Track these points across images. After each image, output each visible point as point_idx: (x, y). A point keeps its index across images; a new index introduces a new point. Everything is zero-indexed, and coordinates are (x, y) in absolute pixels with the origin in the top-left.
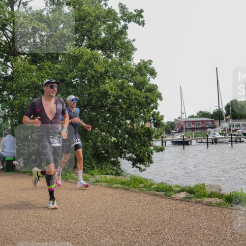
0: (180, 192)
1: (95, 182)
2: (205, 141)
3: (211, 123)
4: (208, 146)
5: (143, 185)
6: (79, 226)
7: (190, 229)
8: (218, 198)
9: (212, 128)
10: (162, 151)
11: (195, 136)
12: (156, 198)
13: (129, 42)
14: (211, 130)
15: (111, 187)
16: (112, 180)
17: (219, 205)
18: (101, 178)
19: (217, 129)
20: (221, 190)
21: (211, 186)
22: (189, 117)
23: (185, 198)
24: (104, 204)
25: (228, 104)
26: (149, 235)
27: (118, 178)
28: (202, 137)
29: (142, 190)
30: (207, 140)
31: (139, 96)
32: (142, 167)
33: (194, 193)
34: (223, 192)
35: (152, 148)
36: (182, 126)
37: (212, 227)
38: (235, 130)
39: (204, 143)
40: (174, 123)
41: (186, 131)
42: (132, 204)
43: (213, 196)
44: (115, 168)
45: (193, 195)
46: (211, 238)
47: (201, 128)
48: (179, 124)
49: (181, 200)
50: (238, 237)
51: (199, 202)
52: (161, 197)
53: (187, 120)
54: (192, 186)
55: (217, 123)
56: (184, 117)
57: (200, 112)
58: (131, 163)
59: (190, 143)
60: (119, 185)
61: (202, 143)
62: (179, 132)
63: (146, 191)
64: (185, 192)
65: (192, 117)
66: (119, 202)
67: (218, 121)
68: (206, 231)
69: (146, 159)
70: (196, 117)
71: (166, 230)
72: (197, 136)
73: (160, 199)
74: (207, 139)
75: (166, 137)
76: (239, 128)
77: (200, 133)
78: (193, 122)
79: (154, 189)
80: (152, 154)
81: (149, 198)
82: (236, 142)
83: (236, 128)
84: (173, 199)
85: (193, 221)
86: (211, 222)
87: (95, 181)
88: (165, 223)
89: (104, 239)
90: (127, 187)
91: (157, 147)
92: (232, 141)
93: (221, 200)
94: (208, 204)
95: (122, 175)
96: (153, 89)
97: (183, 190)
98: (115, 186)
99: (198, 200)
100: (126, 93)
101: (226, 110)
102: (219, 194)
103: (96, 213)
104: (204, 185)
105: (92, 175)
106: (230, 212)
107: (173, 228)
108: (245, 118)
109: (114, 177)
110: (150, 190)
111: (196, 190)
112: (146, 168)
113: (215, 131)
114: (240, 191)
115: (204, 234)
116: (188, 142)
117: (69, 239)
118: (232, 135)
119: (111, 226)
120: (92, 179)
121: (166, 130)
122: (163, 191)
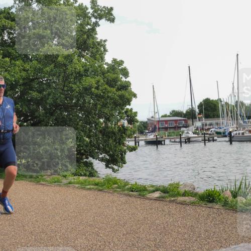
0: (154, 191)
1: (67, 184)
2: (178, 140)
3: (184, 122)
4: (181, 146)
5: (117, 185)
7: (164, 228)
8: (192, 196)
9: (186, 127)
10: (135, 150)
11: (168, 136)
12: (130, 198)
14: (184, 129)
15: (84, 188)
16: (85, 181)
17: (193, 204)
18: (74, 179)
19: (190, 128)
20: (194, 189)
21: (185, 185)
22: (162, 116)
23: (159, 197)
24: (77, 205)
25: (201, 103)
26: (123, 235)
27: (92, 179)
28: (175, 137)
29: (115, 191)
30: (181, 140)
32: (116, 167)
33: (169, 193)
34: (197, 190)
35: (125, 148)
36: (155, 126)
37: (186, 225)
38: (208, 129)
39: (177, 142)
40: (146, 122)
41: (159, 131)
42: (106, 205)
43: (187, 195)
45: (167, 195)
46: (186, 236)
47: (174, 128)
48: (152, 124)
49: (155, 200)
50: (212, 235)
51: (173, 201)
52: (135, 197)
53: (161, 119)
55: (190, 122)
56: (157, 116)
57: (173, 111)
58: (104, 163)
59: (163, 143)
60: (92, 187)
61: (175, 142)
62: (152, 132)
63: (120, 191)
64: (159, 192)
65: (165, 116)
66: (92, 203)
67: (191, 120)
69: (119, 160)
70: (169, 116)
71: (141, 230)
72: (171, 136)
73: (133, 199)
74: (181, 138)
75: (138, 137)
76: (211, 127)
77: (173, 132)
78: (166, 121)
79: (128, 189)
80: (125, 154)
81: (123, 199)
82: (209, 141)
83: (209, 127)
84: (147, 199)
85: (168, 220)
86: (186, 220)
87: (67, 182)
88: (140, 222)
89: (79, 240)
90: (100, 188)
91: (130, 146)
92: (205, 140)
93: (194, 198)
94: (182, 203)
95: (95, 176)
96: (126, 87)
97: (157, 190)
98: (89, 187)
99: (172, 199)
101: (198, 109)
102: (193, 192)
103: (70, 214)
104: (178, 184)
105: (65, 176)
106: (204, 210)
107: (148, 227)
108: (218, 117)
109: (87, 178)
110: (124, 191)
111: (170, 189)
112: (120, 168)
113: (188, 130)
114: (213, 190)
115: (178, 232)
116: (162, 141)
117: (43, 241)
118: (205, 134)
119: (86, 227)
120: (65, 181)
121: (138, 129)
122: (136, 191)
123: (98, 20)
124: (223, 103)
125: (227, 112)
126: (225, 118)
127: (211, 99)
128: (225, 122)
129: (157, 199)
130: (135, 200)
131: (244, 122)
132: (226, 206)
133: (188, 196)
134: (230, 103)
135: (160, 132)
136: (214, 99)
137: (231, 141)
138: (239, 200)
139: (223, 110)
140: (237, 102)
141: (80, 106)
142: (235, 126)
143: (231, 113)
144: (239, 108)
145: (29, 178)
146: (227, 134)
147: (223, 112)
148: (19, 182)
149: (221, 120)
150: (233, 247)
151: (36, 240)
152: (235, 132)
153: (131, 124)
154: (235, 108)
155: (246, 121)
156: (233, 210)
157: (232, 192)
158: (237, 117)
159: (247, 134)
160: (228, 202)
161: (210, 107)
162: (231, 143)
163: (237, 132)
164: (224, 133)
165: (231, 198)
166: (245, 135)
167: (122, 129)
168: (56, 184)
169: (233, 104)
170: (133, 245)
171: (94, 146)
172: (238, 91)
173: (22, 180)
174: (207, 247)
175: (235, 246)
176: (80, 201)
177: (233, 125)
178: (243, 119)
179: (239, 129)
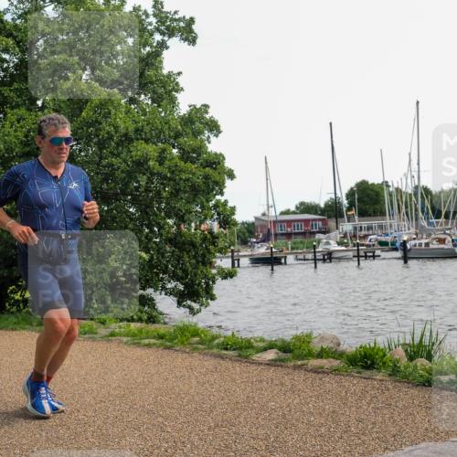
0: (265, 349)
1: (106, 336)
2: (310, 256)
3: (320, 223)
4: (316, 267)
5: (198, 339)
6: (80, 417)
7: (284, 416)
8: (334, 358)
9: (324, 233)
10: (231, 277)
11: (292, 249)
12: (222, 362)
13: (170, 75)
14: (321, 236)
15: (138, 345)
16: (140, 331)
17: (335, 371)
18: (120, 327)
19: (332, 234)
20: (339, 345)
21: (322, 338)
22: (282, 213)
23: (275, 360)
24: (126, 375)
25: (352, 189)
26: (209, 429)
27: (152, 327)
28: (305, 250)
29: (197, 348)
30: (315, 256)
31: (194, 174)
32: (196, 306)
33: (293, 352)
34: (344, 347)
35: (214, 271)
36: (269, 230)
37: (324, 410)
38: (365, 237)
39: (308, 260)
40: (253, 224)
41: (276, 239)
42: (179, 374)
43: (325, 355)
44: (146, 308)
45: (289, 355)
46: (323, 430)
47: (303, 234)
48: (263, 227)
49: (268, 364)
51: (300, 367)
52: (230, 359)
53: (279, 218)
54: (288, 339)
55: (332, 223)
56: (272, 213)
57: (302, 204)
58: (175, 299)
59: (283, 261)
60: (153, 341)
61: (305, 260)
62: (264, 241)
63: (203, 350)
64: (275, 350)
65: (287, 212)
66: (153, 371)
67: (335, 220)
68: (312, 419)
69: (203, 293)
70: (294, 213)
71: (242, 419)
72: (297, 249)
73: (229, 364)
74: (315, 252)
75: (239, 251)
77: (301, 242)
78: (289, 222)
79: (218, 344)
80: (214, 282)
81: (210, 363)
82: (366, 257)
83: (366, 233)
84: (254, 363)
85: (291, 401)
86: (323, 401)
87: (107, 334)
88: (239, 406)
90: (168, 344)
91: (222, 269)
92: (358, 256)
93: (339, 361)
94: (316, 371)
95: (159, 322)
96: (216, 162)
97: (271, 346)
98: (146, 341)
99: (299, 363)
100: (169, 168)
101: (347, 199)
102: (336, 351)
103: (112, 392)
104: (309, 336)
105: (103, 323)
106: (355, 383)
107: (253, 414)
108: (383, 214)
109: (143, 325)
110: (212, 348)
111: (294, 345)
112: (203, 308)
113: (329, 238)
114: (372, 345)
115: (309, 423)
116: (280, 259)
117: (61, 442)
118: (358, 245)
119: (140, 415)
120: (103, 331)
121: (238, 236)
122: (234, 350)
123: (166, 38)
124: (391, 189)
125: (399, 205)
126: (396, 217)
127: (370, 182)
128: (395, 223)
129: (271, 363)
130: (230, 365)
131: (429, 224)
132: (395, 375)
133: (328, 357)
134: (404, 190)
135: (279, 241)
136: (376, 183)
137: (405, 259)
138: (419, 364)
139: (391, 201)
140: (416, 187)
141: (132, 195)
142: (413, 230)
143: (406, 207)
144: (420, 199)
145: (37, 326)
146: (398, 244)
147: (392, 205)
148: (18, 332)
149: (387, 221)
150: (407, 449)
151: (48, 439)
152: (413, 242)
153: (224, 229)
154: (413, 199)
155: (433, 223)
156: (409, 383)
157: (406, 351)
158: (416, 215)
159: (435, 245)
160: (399, 367)
161: (368, 195)
162: (406, 262)
163: (417, 242)
164: (393, 244)
165: (404, 360)
166: (431, 246)
167: (209, 236)
168: (87, 336)
169: (410, 191)
170: (227, 447)
171: (156, 267)
172: (419, 168)
173: (24, 329)
174: (360, 449)
175: (410, 448)
176: (131, 368)
177: (409, 229)
178: (427, 219)
179: (420, 236)
